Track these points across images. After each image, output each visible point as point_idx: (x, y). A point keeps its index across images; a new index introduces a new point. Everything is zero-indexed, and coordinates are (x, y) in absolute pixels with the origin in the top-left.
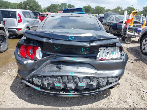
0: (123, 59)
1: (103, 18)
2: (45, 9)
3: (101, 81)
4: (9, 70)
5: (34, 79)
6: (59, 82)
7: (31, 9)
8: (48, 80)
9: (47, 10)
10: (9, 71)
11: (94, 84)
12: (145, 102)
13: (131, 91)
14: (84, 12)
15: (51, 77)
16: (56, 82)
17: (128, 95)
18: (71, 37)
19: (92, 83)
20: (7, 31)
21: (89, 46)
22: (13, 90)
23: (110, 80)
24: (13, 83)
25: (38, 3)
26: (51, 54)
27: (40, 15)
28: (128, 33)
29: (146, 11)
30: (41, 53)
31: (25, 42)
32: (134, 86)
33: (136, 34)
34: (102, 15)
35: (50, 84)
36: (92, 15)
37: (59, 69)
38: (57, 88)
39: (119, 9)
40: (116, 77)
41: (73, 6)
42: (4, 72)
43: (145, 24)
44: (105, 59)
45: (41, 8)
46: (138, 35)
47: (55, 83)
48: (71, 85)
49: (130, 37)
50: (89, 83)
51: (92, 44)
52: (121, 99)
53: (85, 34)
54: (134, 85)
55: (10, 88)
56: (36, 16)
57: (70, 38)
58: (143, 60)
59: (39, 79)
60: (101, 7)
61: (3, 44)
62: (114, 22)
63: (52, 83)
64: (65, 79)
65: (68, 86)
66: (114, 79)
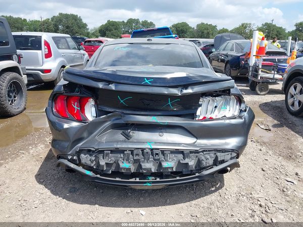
0: (245, 118)
1: (213, 46)
2: (96, 31)
3: (203, 158)
4: (30, 148)
5: (82, 156)
6: (128, 160)
7: (67, 31)
8: (107, 157)
9: (100, 32)
10: (32, 149)
11: (192, 163)
12: (289, 199)
13: (264, 181)
14: (174, 36)
15: (112, 151)
16: (122, 161)
17: (258, 187)
18: (148, 79)
19: (187, 161)
20: (24, 74)
21: (180, 94)
22: (42, 181)
23: (221, 156)
24: (40, 168)
25: (81, 20)
26: (112, 110)
27: (86, 42)
28: (261, 74)
29: (300, 31)
30: (93, 109)
31: (65, 90)
32: (270, 172)
33: (277, 76)
34: (211, 41)
35: (112, 164)
36: (190, 41)
37: (128, 137)
38: (124, 171)
39: (246, 27)
40: (233, 150)
41: (151, 24)
42: (21, 150)
43: (295, 57)
44: (211, 119)
45: (88, 29)
46: (281, 77)
47: (120, 162)
48: (149, 166)
49: (266, 82)
50: (181, 162)
51: (185, 91)
52: (244, 194)
53: (173, 73)
54: (270, 170)
55: (36, 178)
56: (79, 45)
57: (147, 81)
58: (291, 125)
59: (91, 155)
60: (210, 25)
61: (16, 99)
62: (234, 53)
63: (115, 162)
64: (138, 155)
65: (143, 167)
66: (228, 154)
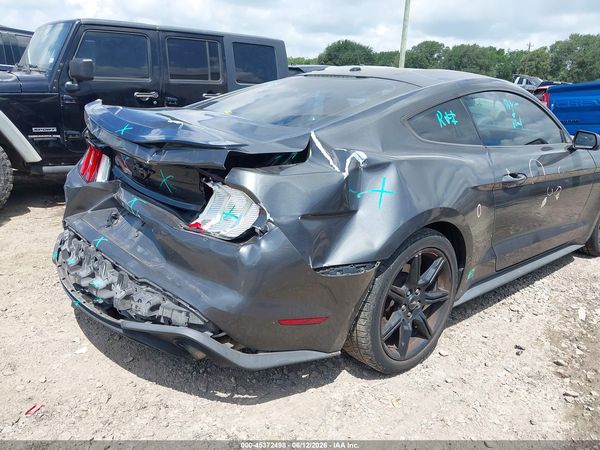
18: (130, 126)
19: (117, 288)
21: (148, 162)
23: (164, 308)
51: (155, 157)
57: (124, 129)
66: (181, 312)
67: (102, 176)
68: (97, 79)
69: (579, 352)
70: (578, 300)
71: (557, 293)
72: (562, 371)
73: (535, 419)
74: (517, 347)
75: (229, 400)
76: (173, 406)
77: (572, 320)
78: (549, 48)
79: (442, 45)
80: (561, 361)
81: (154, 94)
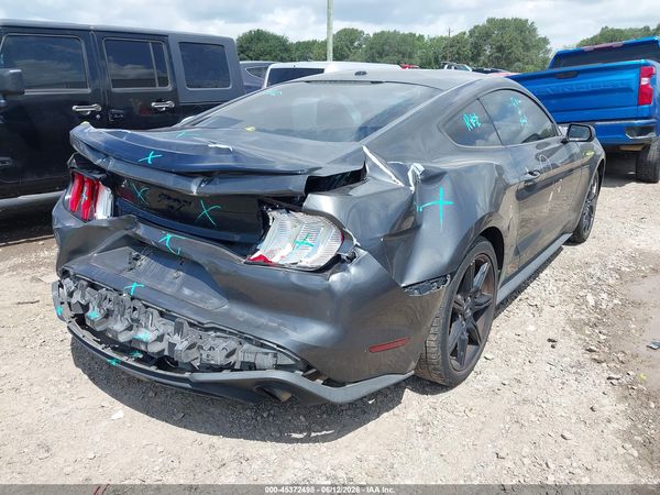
6: (98, 306)
18: (156, 153)
19: (175, 338)
21: (195, 193)
23: (246, 352)
50: (167, 338)
57: (150, 158)
66: (267, 354)
67: (103, 211)
68: (28, 93)
69: (602, 337)
70: (582, 287)
71: (562, 283)
72: (597, 357)
73: (596, 406)
74: (550, 340)
75: (307, 440)
76: (253, 458)
77: (584, 307)
78: (468, 33)
79: (362, 32)
80: (593, 348)
81: (96, 107)
